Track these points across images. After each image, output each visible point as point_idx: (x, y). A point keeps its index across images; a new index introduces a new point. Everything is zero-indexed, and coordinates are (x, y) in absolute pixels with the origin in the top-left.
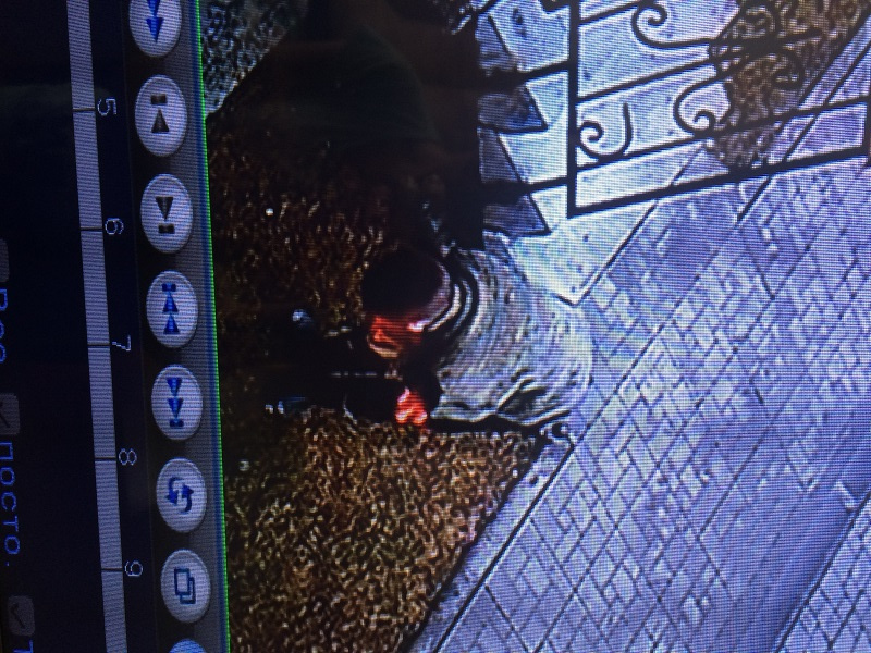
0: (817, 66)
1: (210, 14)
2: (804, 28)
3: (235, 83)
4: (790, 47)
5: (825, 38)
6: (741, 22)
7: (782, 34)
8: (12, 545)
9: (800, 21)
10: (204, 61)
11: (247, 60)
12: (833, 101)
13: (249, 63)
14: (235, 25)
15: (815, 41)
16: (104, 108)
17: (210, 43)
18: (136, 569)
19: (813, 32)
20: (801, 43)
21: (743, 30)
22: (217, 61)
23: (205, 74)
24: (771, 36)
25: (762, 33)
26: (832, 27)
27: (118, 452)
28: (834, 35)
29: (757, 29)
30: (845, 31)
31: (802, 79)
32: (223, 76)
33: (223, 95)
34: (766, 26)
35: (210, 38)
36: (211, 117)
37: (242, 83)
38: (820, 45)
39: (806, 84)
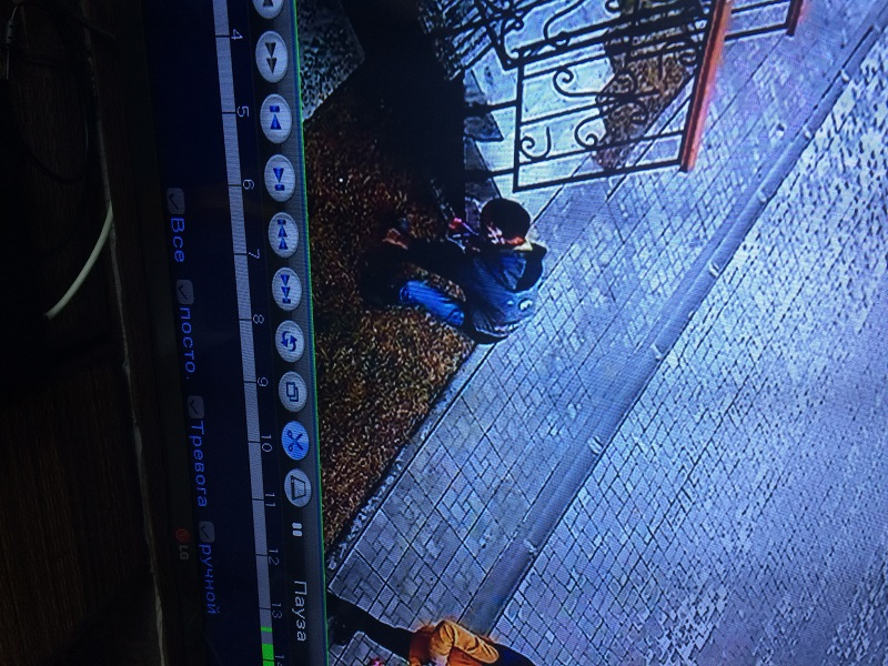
0: (656, 112)
1: (305, 58)
2: (650, 89)
3: (321, 102)
4: (642, 99)
5: (661, 96)
6: (615, 83)
7: (638, 92)
8: (190, 367)
9: (649, 84)
10: (302, 87)
11: (327, 88)
12: (663, 132)
13: (329, 90)
14: (321, 66)
15: (656, 96)
16: (241, 112)
17: (305, 76)
18: (264, 382)
19: (655, 91)
20: (647, 98)
21: (616, 88)
22: (309, 87)
23: (303, 95)
24: (631, 93)
25: (627, 90)
26: (666, 88)
27: (253, 316)
28: (667, 93)
29: (623, 88)
30: (673, 92)
31: (647, 118)
32: (314, 97)
33: (314, 109)
34: (629, 86)
35: (306, 73)
36: (306, 121)
37: (325, 102)
38: (658, 99)
39: (649, 122)
